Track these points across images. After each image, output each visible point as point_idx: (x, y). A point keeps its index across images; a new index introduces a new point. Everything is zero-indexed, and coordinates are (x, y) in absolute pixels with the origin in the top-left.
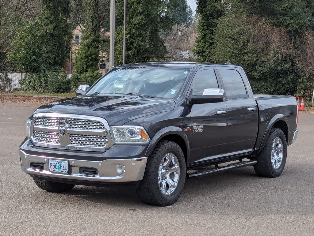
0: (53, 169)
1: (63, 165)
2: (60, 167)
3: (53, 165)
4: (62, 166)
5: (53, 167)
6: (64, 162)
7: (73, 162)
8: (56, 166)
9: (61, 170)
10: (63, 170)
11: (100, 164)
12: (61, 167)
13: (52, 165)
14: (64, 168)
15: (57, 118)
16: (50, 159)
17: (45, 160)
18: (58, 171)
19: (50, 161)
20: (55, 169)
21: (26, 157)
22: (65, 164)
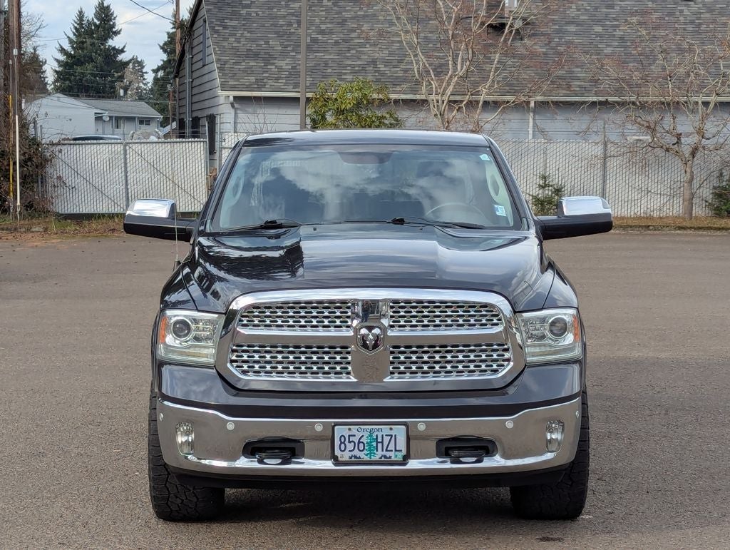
0: (350, 454)
1: (386, 439)
2: (374, 444)
3: (350, 442)
4: (382, 442)
5: (350, 446)
6: (391, 429)
7: (422, 427)
8: (359, 442)
9: (380, 453)
10: (384, 453)
11: (510, 425)
12: (380, 445)
13: (347, 442)
14: (392, 447)
15: (344, 302)
16: (336, 424)
17: (319, 428)
18: (366, 458)
19: (339, 431)
20: (356, 452)
21: (230, 427)
22: (394, 434)
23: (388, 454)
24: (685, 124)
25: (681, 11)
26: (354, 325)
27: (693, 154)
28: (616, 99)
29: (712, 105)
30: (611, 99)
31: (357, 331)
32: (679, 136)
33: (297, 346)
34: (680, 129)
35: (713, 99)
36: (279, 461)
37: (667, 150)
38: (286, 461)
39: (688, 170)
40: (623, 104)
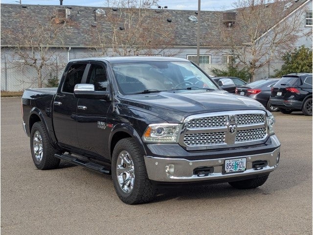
0: (230, 170)
1: (240, 163)
3: (230, 165)
5: (230, 167)
7: (250, 158)
8: (232, 165)
9: (238, 168)
11: (272, 155)
12: (238, 166)
14: (242, 166)
15: (223, 116)
16: (226, 160)
17: (220, 162)
18: (234, 171)
19: (227, 162)
20: (232, 169)
21: (191, 164)
22: (243, 161)
23: (241, 169)
24: (38, 56)
25: (23, 12)
26: (227, 124)
27: (41, 67)
28: (11, 46)
29: (47, 49)
30: (9, 46)
31: (228, 126)
32: (36, 60)
33: (208, 133)
34: (36, 57)
35: (48, 46)
36: (204, 175)
37: (31, 65)
38: (206, 175)
39: (40, 73)
40: (13, 48)
